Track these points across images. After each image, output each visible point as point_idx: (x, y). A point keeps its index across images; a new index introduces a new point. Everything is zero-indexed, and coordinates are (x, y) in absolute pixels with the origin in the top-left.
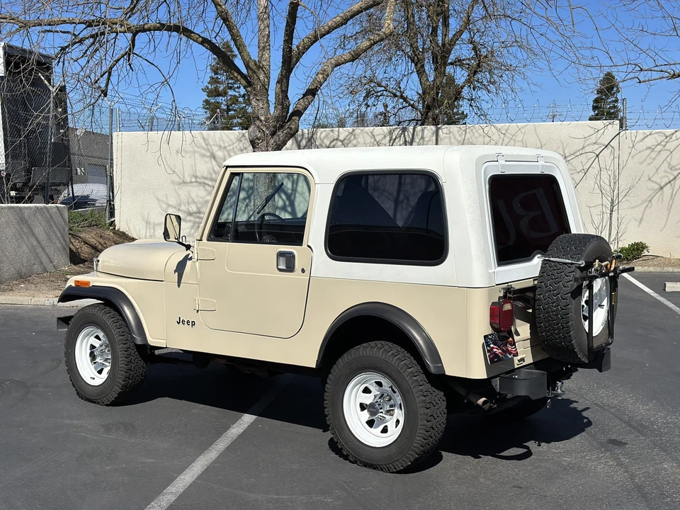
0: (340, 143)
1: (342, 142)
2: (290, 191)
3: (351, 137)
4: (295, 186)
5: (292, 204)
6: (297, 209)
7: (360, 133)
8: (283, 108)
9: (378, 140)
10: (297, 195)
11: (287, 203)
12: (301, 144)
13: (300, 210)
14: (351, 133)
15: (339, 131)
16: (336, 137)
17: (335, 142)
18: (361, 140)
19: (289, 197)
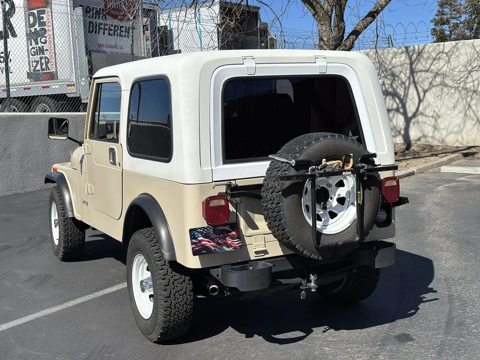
0: (444, 55)
1: (446, 54)
2: (402, 97)
3: (454, 50)
4: (406, 92)
5: (404, 106)
6: (408, 110)
7: (462, 46)
8: (339, 29)
9: (477, 50)
10: (408, 100)
11: (400, 106)
12: (413, 57)
13: (410, 111)
14: (455, 46)
15: (444, 44)
16: (441, 51)
17: (440, 54)
18: (462, 51)
19: (401, 101)
